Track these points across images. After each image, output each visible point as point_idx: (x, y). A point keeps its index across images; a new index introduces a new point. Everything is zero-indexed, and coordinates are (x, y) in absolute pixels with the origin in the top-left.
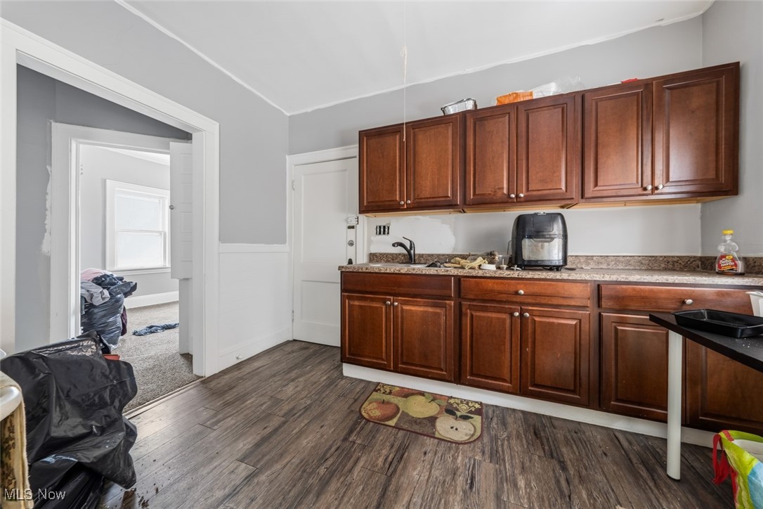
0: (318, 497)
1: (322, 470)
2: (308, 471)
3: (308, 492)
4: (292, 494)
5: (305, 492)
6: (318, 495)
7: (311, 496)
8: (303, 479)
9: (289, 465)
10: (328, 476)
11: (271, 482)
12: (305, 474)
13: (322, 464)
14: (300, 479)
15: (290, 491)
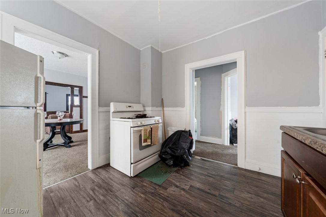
0: (171, 209)
1: (184, 211)
2: (185, 206)
3: (174, 206)
4: (174, 201)
5: (174, 205)
6: (172, 210)
7: (172, 207)
8: (181, 204)
9: (188, 199)
10: (181, 213)
11: (181, 195)
12: (183, 205)
13: (188, 211)
14: (181, 203)
15: (176, 201)
